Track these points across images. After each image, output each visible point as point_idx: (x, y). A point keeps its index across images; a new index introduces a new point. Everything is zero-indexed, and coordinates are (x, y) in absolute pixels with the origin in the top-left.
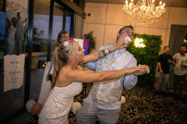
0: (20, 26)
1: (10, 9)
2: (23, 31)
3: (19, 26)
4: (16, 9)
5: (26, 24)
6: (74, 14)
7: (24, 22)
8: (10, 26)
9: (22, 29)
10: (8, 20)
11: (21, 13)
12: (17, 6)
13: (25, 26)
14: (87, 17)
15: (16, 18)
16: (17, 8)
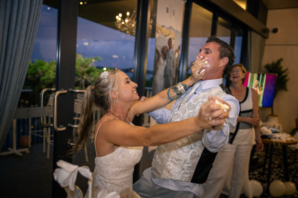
0: (171, 58)
1: (161, 35)
2: (175, 65)
3: (169, 59)
4: (167, 34)
5: (179, 54)
6: (249, 33)
7: (176, 52)
8: (159, 58)
9: (173, 62)
10: (157, 51)
11: (173, 39)
12: (169, 30)
13: (178, 57)
14: (271, 35)
15: (166, 47)
16: (168, 32)
